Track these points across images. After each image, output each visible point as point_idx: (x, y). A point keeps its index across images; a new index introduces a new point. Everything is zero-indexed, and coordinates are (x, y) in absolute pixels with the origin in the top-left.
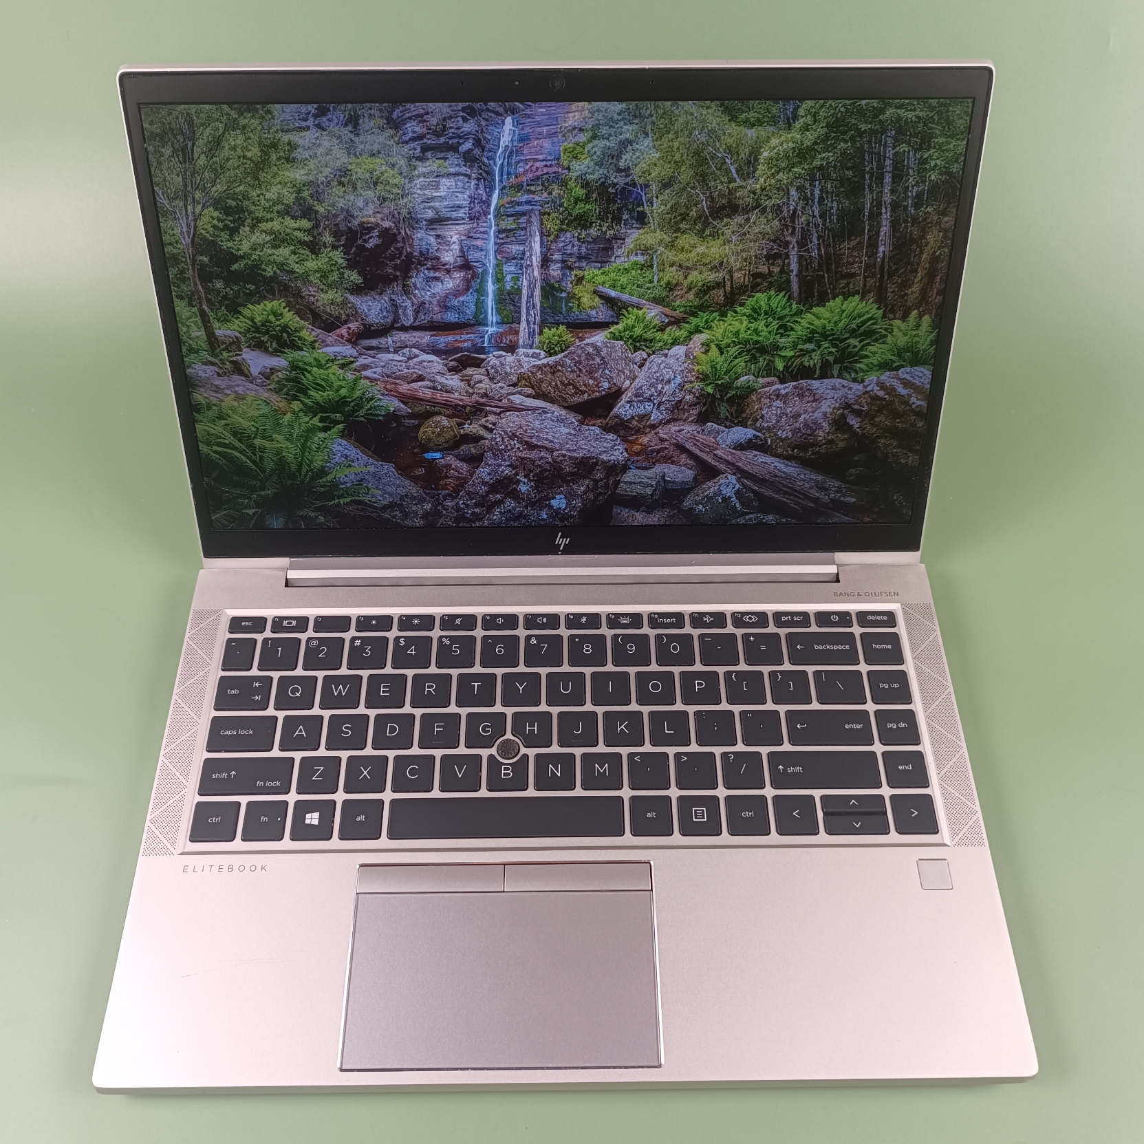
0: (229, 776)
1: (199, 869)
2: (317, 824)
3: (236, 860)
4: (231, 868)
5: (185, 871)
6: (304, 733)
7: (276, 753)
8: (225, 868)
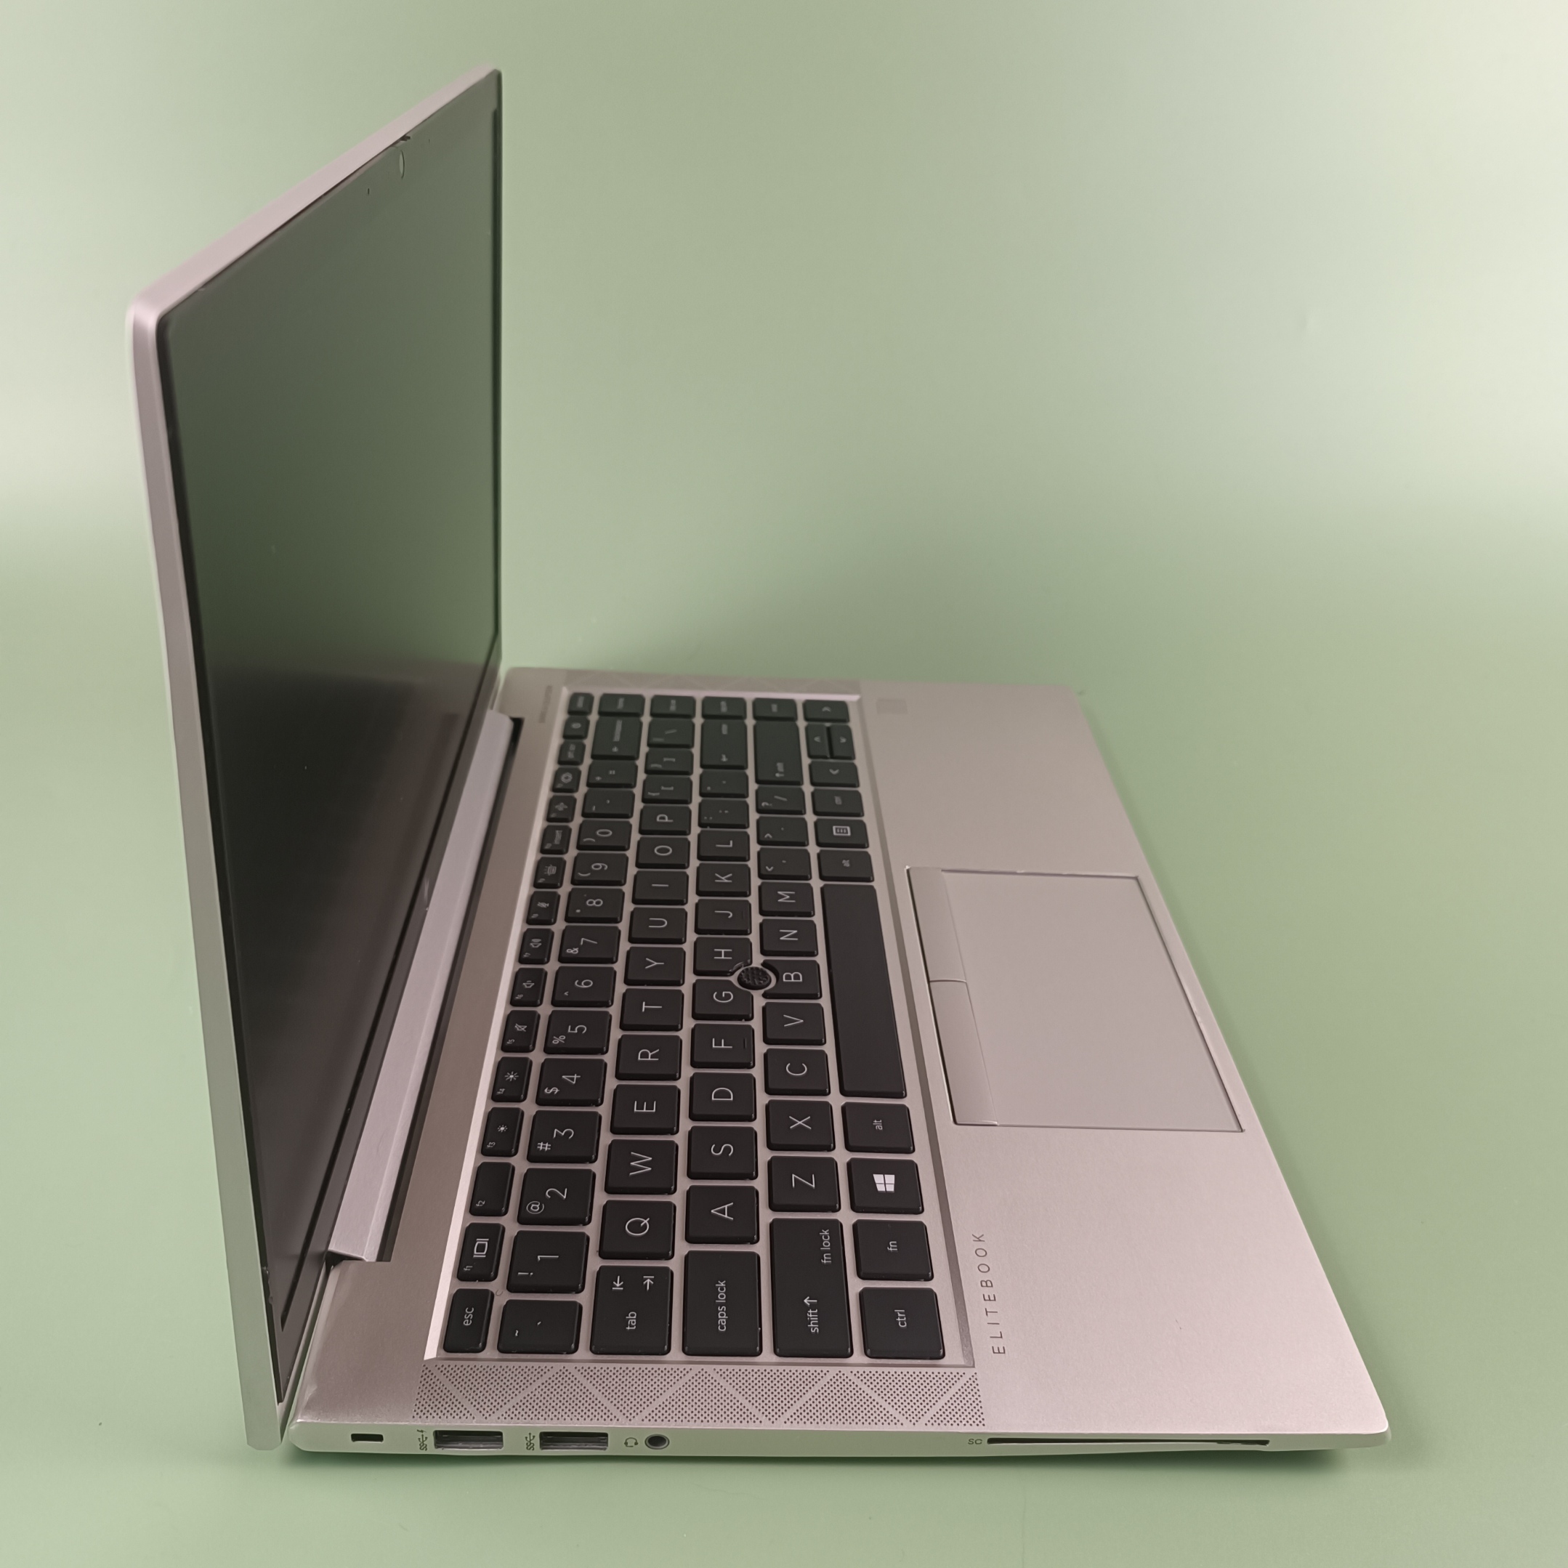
0: (813, 1307)
1: (995, 1331)
2: (893, 1177)
3: (970, 1277)
4: (986, 1284)
5: (1002, 1351)
6: (726, 1206)
7: (761, 1249)
8: (987, 1292)
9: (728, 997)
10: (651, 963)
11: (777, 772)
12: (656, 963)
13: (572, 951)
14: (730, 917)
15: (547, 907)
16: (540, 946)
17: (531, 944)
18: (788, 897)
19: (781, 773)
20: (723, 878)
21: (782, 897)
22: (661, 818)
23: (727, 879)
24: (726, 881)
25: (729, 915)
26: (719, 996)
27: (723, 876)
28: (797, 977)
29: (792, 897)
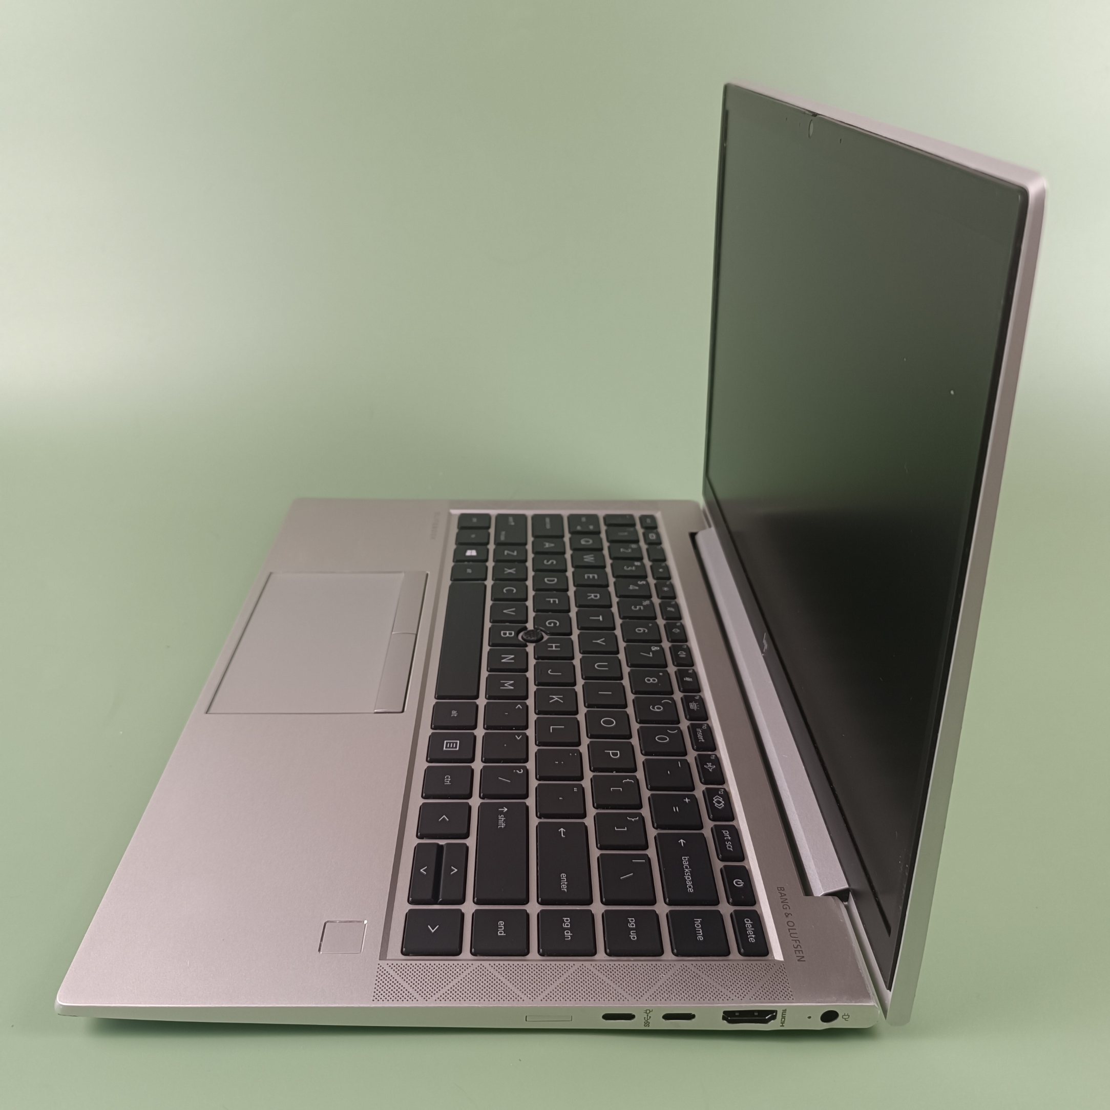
9: (550, 623)
10: (602, 641)
11: (505, 814)
12: (598, 641)
13: (656, 648)
14: (550, 670)
15: (685, 677)
16: (678, 652)
17: (685, 653)
18: (506, 685)
19: (502, 813)
20: (556, 699)
21: (511, 685)
22: (616, 754)
23: (554, 698)
24: (554, 697)
25: (550, 672)
26: (555, 624)
27: (557, 701)
28: (505, 634)
29: (503, 685)
